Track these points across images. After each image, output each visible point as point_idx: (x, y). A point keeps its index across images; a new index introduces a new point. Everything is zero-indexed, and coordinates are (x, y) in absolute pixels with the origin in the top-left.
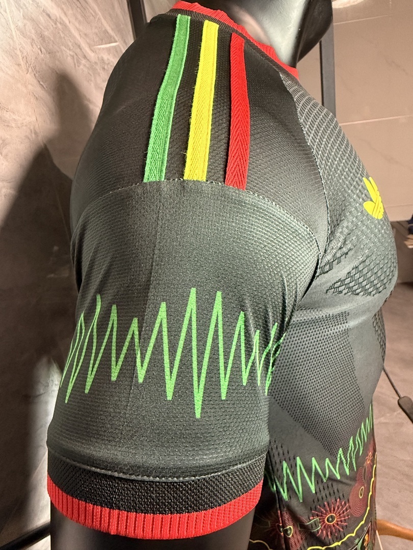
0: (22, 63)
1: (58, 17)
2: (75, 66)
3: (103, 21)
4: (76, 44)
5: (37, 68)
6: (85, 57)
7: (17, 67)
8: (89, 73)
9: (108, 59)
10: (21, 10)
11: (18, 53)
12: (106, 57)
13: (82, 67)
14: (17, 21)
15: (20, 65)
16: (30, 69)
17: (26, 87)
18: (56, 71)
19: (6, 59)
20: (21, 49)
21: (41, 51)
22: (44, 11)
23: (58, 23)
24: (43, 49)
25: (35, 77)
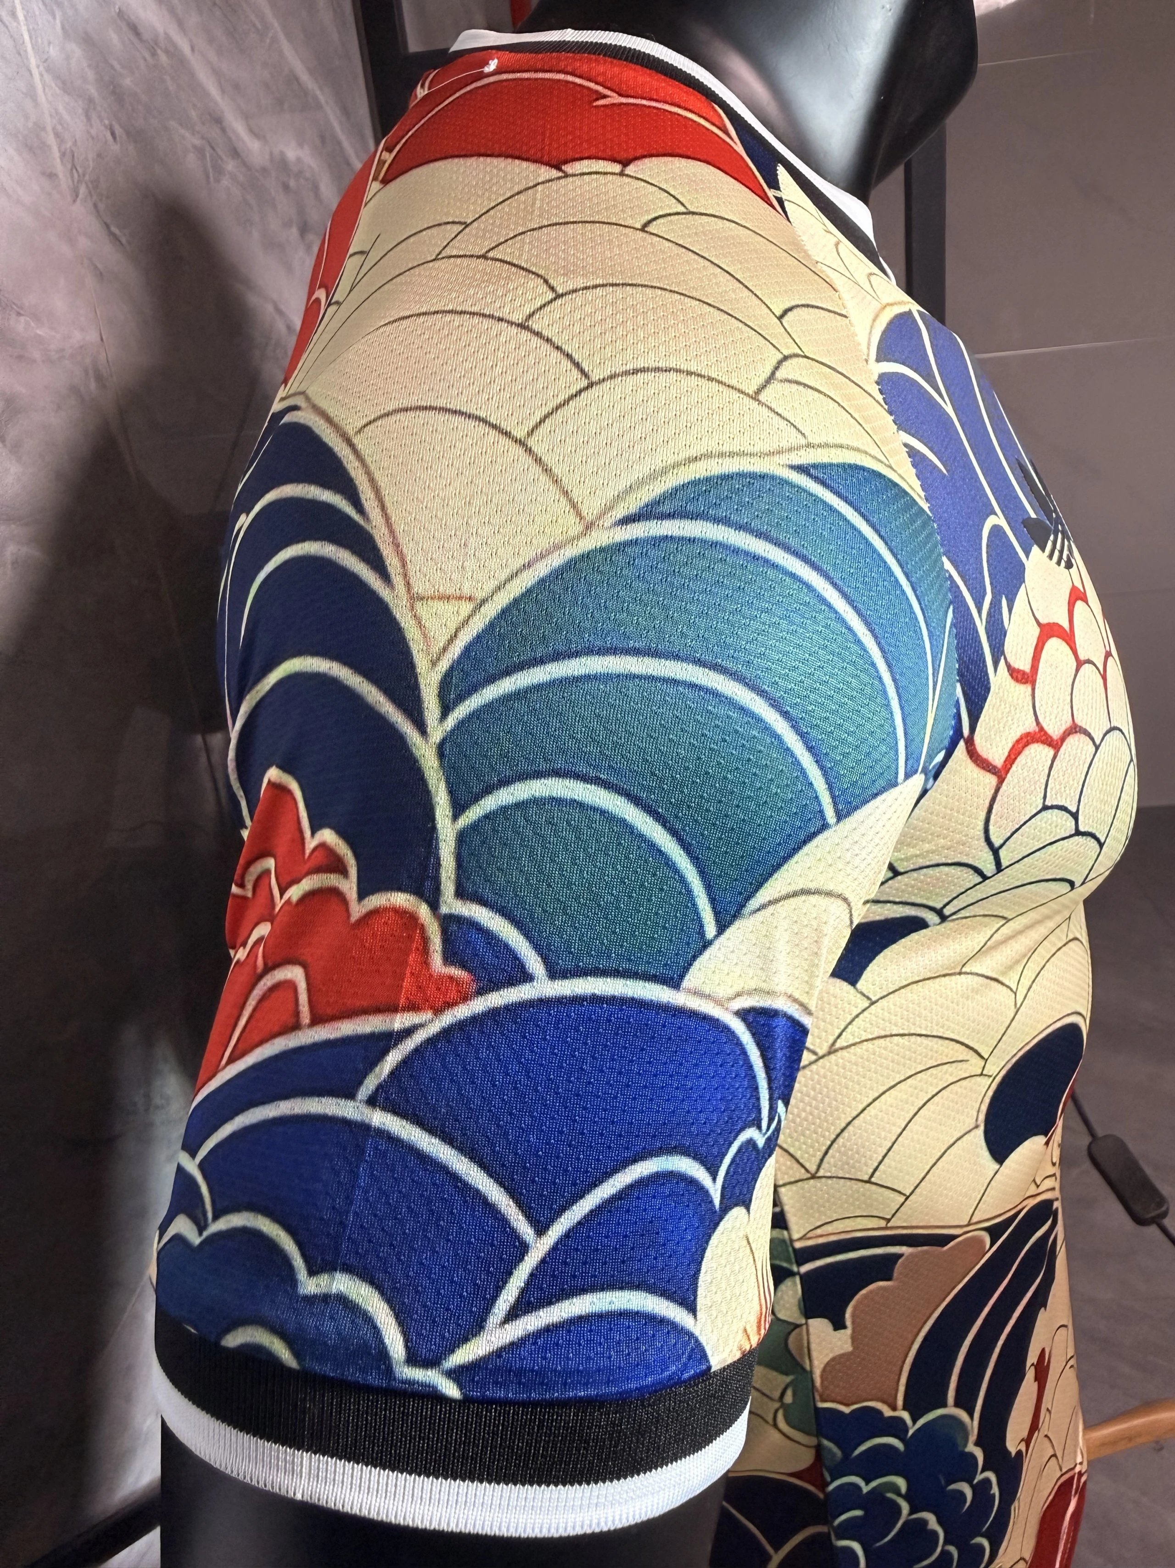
1: (161, 35)
2: (208, 182)
3: (285, 46)
4: (210, 115)
5: (104, 187)
6: (235, 153)
7: (46, 184)
8: (245, 201)
9: (299, 160)
10: (58, 14)
11: (51, 140)
12: (292, 153)
13: (226, 182)
14: (46, 43)
15: (56, 175)
16: (83, 190)
17: (71, 241)
18: (153, 195)
19: (17, 158)
20: (59, 128)
21: (113, 134)
22: (121, 14)
23: (159, 51)
24: (118, 130)
25: (98, 211)
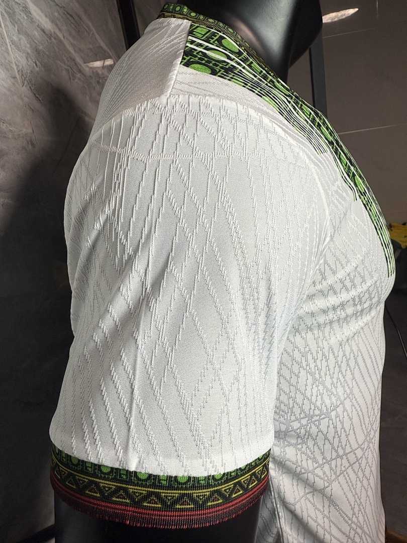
0: (18, 76)
1: (53, 33)
2: (70, 81)
3: (97, 36)
4: (71, 58)
5: (33, 82)
6: (80, 71)
7: (13, 80)
8: (84, 87)
9: (103, 74)
10: (16, 26)
11: (14, 66)
13: (76, 81)
14: (12, 35)
15: (16, 78)
16: (26, 83)
17: (22, 99)
18: (51, 84)
19: (2, 72)
20: (17, 62)
21: (36, 65)
22: (38, 26)
23: (52, 38)
24: (38, 62)
25: (31, 90)
